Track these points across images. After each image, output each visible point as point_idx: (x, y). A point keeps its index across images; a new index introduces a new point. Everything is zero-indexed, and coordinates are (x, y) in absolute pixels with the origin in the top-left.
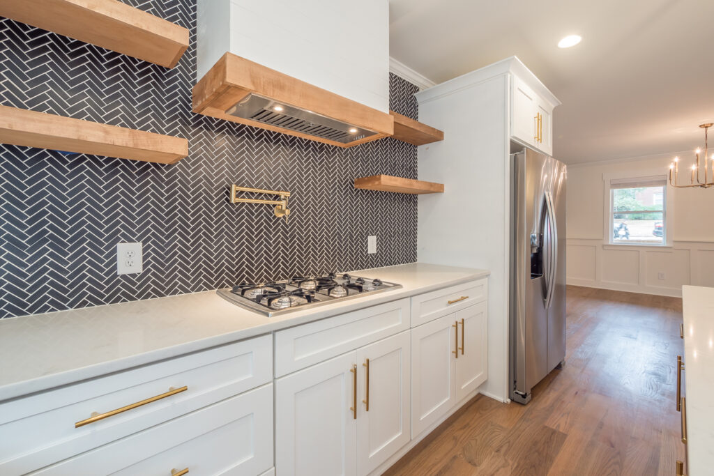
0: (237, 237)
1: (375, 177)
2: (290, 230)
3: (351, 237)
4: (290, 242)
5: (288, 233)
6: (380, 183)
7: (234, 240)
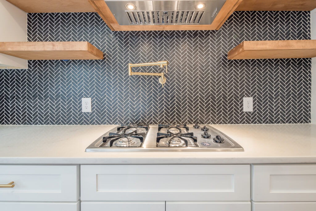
0: (136, 96)
1: (239, 45)
2: (171, 92)
3: (225, 98)
4: (171, 100)
5: (169, 94)
6: (243, 49)
7: (134, 98)
